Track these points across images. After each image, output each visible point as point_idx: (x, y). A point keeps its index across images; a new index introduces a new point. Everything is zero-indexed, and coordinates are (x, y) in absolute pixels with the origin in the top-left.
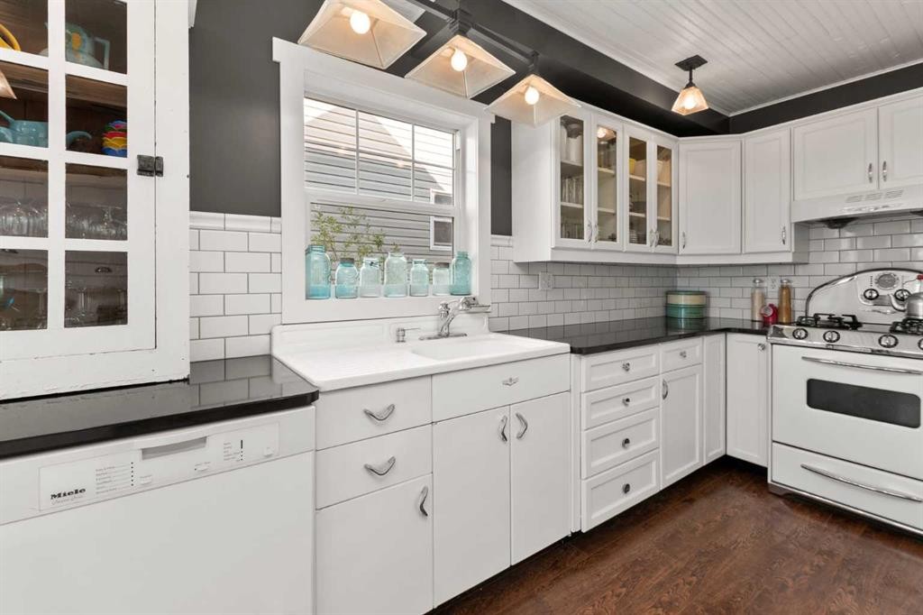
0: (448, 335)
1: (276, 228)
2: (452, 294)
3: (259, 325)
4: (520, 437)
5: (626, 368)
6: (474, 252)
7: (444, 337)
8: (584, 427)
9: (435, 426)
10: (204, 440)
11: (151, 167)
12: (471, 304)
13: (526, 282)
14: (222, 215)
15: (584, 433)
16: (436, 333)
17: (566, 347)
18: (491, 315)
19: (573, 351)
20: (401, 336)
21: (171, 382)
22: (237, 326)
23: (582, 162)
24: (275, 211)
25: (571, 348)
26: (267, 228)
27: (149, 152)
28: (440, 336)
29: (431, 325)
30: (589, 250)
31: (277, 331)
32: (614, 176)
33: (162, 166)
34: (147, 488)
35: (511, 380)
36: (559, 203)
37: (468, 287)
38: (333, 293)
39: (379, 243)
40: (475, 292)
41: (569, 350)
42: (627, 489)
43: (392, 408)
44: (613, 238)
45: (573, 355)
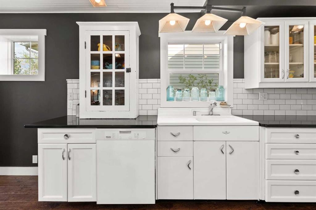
0: (212, 115)
1: (159, 82)
2: (217, 101)
3: (155, 107)
4: (231, 153)
5: (297, 136)
6: (226, 86)
7: (210, 115)
8: (266, 157)
9: (194, 142)
10: (130, 132)
11: (129, 70)
12: (224, 104)
13: (251, 96)
14: (146, 79)
15: (266, 161)
16: (208, 114)
17: (257, 123)
18: (233, 109)
19: (260, 125)
20: (195, 114)
21: (132, 119)
22: (149, 107)
23: (279, 44)
24: (159, 77)
25: (260, 124)
26: (157, 82)
27: (128, 67)
28: (209, 115)
29: (207, 111)
30: (284, 82)
31: (159, 109)
32: (303, 46)
33: (130, 70)
34: (121, 139)
35: (226, 132)
36: (263, 64)
37: (223, 98)
38: (175, 99)
39: (210, 83)
40: (226, 100)
41: (259, 124)
42: (297, 192)
43: (179, 133)
44: (302, 76)
45: (260, 127)
